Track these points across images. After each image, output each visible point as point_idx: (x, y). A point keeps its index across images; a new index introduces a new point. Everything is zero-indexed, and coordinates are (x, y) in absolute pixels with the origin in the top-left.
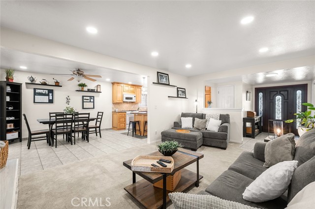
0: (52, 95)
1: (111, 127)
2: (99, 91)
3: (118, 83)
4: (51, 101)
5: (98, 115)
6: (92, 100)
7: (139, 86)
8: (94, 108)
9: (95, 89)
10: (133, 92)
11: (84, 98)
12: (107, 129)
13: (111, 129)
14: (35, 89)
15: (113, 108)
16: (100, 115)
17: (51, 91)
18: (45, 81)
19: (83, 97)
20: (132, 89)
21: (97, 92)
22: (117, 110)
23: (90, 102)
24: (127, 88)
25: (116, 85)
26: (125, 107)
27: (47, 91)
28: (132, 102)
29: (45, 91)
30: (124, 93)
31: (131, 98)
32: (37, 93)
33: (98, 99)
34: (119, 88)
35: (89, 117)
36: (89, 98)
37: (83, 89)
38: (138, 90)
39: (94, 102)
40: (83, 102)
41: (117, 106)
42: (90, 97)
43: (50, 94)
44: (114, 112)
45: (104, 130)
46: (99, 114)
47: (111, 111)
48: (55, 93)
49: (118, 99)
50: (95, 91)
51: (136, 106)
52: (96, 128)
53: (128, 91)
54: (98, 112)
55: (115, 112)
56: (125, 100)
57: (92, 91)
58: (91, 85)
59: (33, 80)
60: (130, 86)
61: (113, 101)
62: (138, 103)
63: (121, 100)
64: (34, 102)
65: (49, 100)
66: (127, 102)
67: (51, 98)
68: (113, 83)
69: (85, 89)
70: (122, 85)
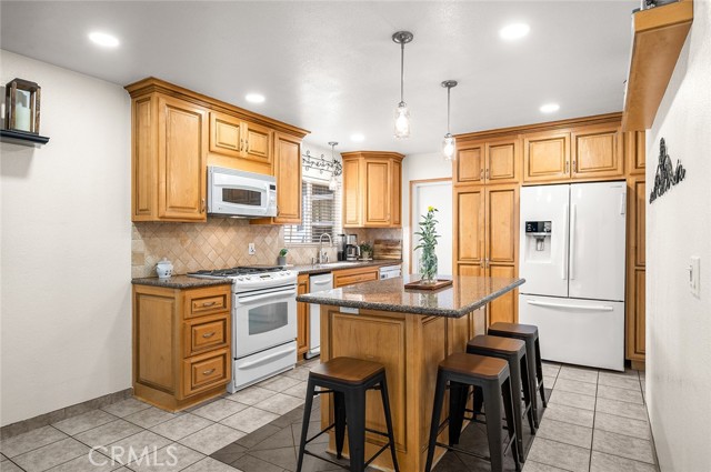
1: (127, 384)
2: (25, 126)
3: (177, 93)
7: (293, 132)
10: (261, 161)
13: (122, 396)
15: (137, 257)
20: (255, 142)
24: (228, 133)
25: (161, 107)
26: (215, 247)
28: (252, 221)
30: (212, 162)
31: (252, 197)
34: (181, 128)
38: (286, 150)
41: (164, 241)
44: (146, 286)
47: (125, 274)
49: (175, 200)
51: (269, 240)
53: (233, 153)
55: (153, 279)
56: (218, 205)
60: (244, 126)
61: (138, 209)
62: (282, 224)
63: (194, 200)
68: (140, 92)
70: (201, 110)
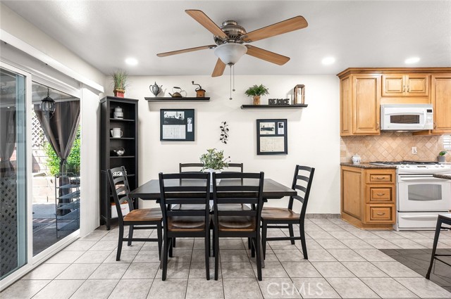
0: (193, 122)
1: (338, 211)
2: (299, 102)
3: (362, 71)
4: (190, 137)
5: (296, 177)
6: (281, 131)
7: (448, 71)
8: (286, 152)
9: (289, 97)
10: (421, 95)
11: (262, 124)
12: (324, 217)
13: (336, 216)
14: (162, 111)
15: (343, 153)
16: (305, 176)
17: (190, 113)
18: (178, 91)
19: (259, 121)
20: (415, 85)
21: (296, 106)
22: (357, 159)
23: (277, 135)
24: (395, 84)
25: (353, 80)
26: (385, 150)
27: (183, 113)
28: (414, 133)
29: (179, 113)
30: (383, 102)
31: (415, 119)
32: (167, 119)
33: (299, 125)
34: (364, 88)
35: (260, 187)
36: (272, 125)
37: (256, 100)
39: (285, 135)
40: (259, 136)
41: (356, 145)
42: (276, 121)
43: (189, 120)
44: (347, 167)
45: (314, 216)
46: (301, 173)
47: (337, 161)
48: (199, 116)
49: (361, 125)
50: (290, 103)
52: (289, 222)
53: (399, 95)
54: (298, 168)
55: (351, 164)
56: (387, 125)
57: (282, 104)
58: (280, 88)
59: (158, 91)
60: (406, 77)
61: (343, 130)
62: (440, 135)
63: (372, 124)
64: (162, 139)
65: (187, 133)
66: (393, 133)
67: (190, 130)
68: (344, 76)
69: (264, 100)
70: (377, 76)
